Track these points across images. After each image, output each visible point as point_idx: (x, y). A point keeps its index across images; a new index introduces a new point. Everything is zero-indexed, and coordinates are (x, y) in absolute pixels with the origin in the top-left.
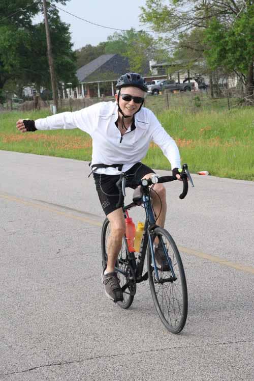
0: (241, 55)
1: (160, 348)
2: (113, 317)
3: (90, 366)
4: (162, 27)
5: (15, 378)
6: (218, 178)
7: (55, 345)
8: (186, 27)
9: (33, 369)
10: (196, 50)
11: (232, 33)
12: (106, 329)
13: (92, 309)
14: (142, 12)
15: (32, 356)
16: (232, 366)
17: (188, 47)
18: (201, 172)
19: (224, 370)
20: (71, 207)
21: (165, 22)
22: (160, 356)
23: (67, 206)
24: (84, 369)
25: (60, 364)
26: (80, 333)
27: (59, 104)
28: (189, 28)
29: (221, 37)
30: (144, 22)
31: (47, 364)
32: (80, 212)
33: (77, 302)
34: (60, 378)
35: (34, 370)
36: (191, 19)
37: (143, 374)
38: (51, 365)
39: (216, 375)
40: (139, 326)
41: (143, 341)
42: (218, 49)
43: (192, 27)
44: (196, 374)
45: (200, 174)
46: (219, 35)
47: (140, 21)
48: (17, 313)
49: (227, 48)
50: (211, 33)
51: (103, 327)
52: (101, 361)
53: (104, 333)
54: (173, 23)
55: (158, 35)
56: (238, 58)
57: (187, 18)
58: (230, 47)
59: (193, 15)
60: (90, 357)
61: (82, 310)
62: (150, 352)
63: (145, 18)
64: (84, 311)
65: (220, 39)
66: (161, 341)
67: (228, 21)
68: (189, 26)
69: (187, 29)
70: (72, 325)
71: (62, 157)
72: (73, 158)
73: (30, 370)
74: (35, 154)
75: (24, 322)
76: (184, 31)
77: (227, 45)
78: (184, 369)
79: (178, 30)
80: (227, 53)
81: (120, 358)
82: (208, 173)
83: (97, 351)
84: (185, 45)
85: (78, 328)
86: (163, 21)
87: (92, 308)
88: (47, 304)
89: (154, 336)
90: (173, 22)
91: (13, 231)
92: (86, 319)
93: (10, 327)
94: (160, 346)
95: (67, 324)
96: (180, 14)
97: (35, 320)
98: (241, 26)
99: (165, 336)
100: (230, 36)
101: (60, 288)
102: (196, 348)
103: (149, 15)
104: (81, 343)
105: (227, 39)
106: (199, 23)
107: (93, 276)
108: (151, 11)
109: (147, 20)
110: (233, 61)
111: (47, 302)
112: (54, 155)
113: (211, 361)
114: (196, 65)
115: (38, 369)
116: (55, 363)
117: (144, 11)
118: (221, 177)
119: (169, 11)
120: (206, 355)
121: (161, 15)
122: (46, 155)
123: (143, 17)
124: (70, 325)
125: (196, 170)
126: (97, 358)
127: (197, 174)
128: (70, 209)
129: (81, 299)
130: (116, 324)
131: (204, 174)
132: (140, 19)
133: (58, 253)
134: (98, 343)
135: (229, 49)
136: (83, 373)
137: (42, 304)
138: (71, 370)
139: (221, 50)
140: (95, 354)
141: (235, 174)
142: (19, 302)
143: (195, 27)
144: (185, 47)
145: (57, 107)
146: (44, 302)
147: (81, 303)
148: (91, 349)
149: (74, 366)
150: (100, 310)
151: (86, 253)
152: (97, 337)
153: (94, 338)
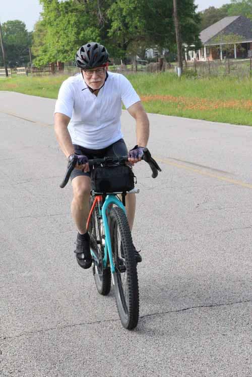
3: (240, 309)
5: (170, 316)
7: (204, 290)
9: (185, 309)
13: (236, 259)
15: (184, 298)
20: (205, 165)
23: (201, 164)
24: (234, 311)
25: (211, 306)
26: (227, 280)
27: (184, 66)
31: (199, 305)
32: (214, 170)
34: (212, 318)
35: (187, 310)
38: (202, 306)
48: (164, 260)
51: (248, 275)
52: (249, 305)
60: (239, 301)
64: (228, 260)
70: (219, 272)
71: (190, 117)
73: (183, 310)
74: (163, 114)
75: (172, 268)
83: (245, 296)
87: (236, 257)
88: (192, 253)
91: (151, 186)
92: (231, 267)
93: (160, 272)
95: (213, 271)
97: (183, 267)
101: (203, 239)
104: (229, 289)
107: (234, 229)
111: (192, 251)
115: (191, 309)
116: (206, 305)
122: (175, 116)
126: (245, 301)
128: (205, 167)
129: (225, 249)
133: (197, 207)
134: (245, 289)
136: (234, 315)
137: (187, 252)
138: (222, 311)
140: (243, 298)
142: (165, 251)
145: (182, 69)
146: (189, 251)
147: (225, 252)
148: (239, 294)
149: (225, 308)
150: (244, 260)
151: (224, 208)
152: (244, 284)
153: (241, 284)
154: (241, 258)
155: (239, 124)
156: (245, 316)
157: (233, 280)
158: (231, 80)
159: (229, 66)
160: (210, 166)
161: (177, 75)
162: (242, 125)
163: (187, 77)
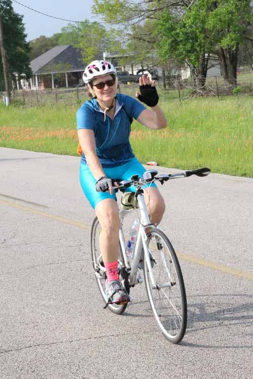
0: (192, 47)
1: (98, 336)
2: (54, 306)
3: (28, 354)
4: (114, 18)
6: (167, 168)
8: (138, 19)
10: (148, 41)
11: (183, 25)
12: (46, 318)
13: (33, 298)
14: (95, 4)
16: (168, 353)
17: (140, 39)
18: (150, 163)
19: (160, 357)
20: (19, 197)
21: (118, 14)
22: (98, 344)
23: (15, 196)
24: (22, 358)
26: (20, 322)
27: (13, 95)
28: (141, 20)
29: (172, 29)
30: (96, 13)
32: (26, 202)
33: (20, 291)
36: (143, 11)
37: (80, 362)
39: (151, 361)
40: (79, 314)
41: (82, 329)
42: (170, 41)
43: (144, 19)
44: (131, 360)
45: (148, 165)
46: (170, 26)
47: (93, 13)
49: (179, 40)
50: (162, 25)
51: (43, 316)
52: (39, 349)
53: (43, 321)
54: (125, 16)
55: (110, 26)
56: (189, 49)
57: (138, 10)
58: (181, 39)
59: (145, 6)
60: (28, 345)
61: (24, 299)
62: (88, 340)
63: (98, 9)
64: (25, 300)
65: (171, 31)
66: (99, 329)
67: (180, 13)
68: (141, 18)
69: (139, 21)
70: (13, 314)
71: (13, 147)
72: (24, 149)
76: (137, 23)
77: (178, 36)
78: (120, 356)
79: (130, 22)
80: (179, 45)
81: (58, 346)
82: (156, 164)
83: (36, 339)
84: (137, 36)
85: (19, 317)
86: (116, 14)
89: (92, 324)
90: (125, 14)
92: (27, 308)
94: (98, 334)
95: (7, 313)
96: (133, 6)
98: (191, 18)
99: (104, 324)
100: (181, 28)
101: (3, 278)
102: (133, 335)
103: (101, 6)
104: (21, 332)
105: (178, 31)
106: (152, 15)
107: (37, 266)
108: (103, 3)
109: (99, 11)
110: (184, 53)
112: (5, 147)
113: (147, 348)
114: (149, 57)
117: (97, 2)
118: (169, 168)
119: (121, 4)
120: (142, 342)
121: (113, 6)
123: (95, 9)
124: (11, 314)
125: (145, 161)
126: (35, 346)
127: (146, 164)
128: (19, 200)
129: (24, 288)
130: (56, 312)
131: (152, 165)
132: (93, 10)
133: (3, 243)
134: (37, 332)
135: (181, 41)
136: (21, 361)
138: (10, 358)
139: (172, 41)
140: (34, 342)
141: (183, 165)
143: (147, 19)
144: (137, 38)
145: (10, 98)
147: (23, 292)
148: (30, 338)
149: (13, 355)
150: (41, 300)
151: (31, 243)
152: (37, 326)
153: (34, 326)
154: (39, 297)
155: (61, 154)
156: (31, 363)
157: (26, 323)
158: (58, 109)
159: (56, 95)
160: (25, 199)
161: (5, 105)
162: (64, 155)
163: (15, 106)
